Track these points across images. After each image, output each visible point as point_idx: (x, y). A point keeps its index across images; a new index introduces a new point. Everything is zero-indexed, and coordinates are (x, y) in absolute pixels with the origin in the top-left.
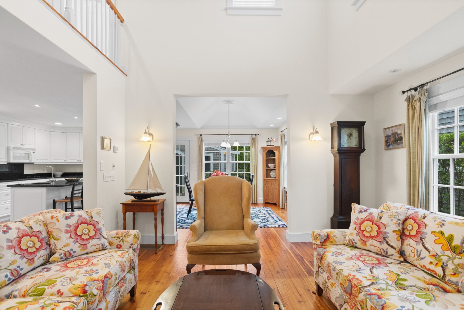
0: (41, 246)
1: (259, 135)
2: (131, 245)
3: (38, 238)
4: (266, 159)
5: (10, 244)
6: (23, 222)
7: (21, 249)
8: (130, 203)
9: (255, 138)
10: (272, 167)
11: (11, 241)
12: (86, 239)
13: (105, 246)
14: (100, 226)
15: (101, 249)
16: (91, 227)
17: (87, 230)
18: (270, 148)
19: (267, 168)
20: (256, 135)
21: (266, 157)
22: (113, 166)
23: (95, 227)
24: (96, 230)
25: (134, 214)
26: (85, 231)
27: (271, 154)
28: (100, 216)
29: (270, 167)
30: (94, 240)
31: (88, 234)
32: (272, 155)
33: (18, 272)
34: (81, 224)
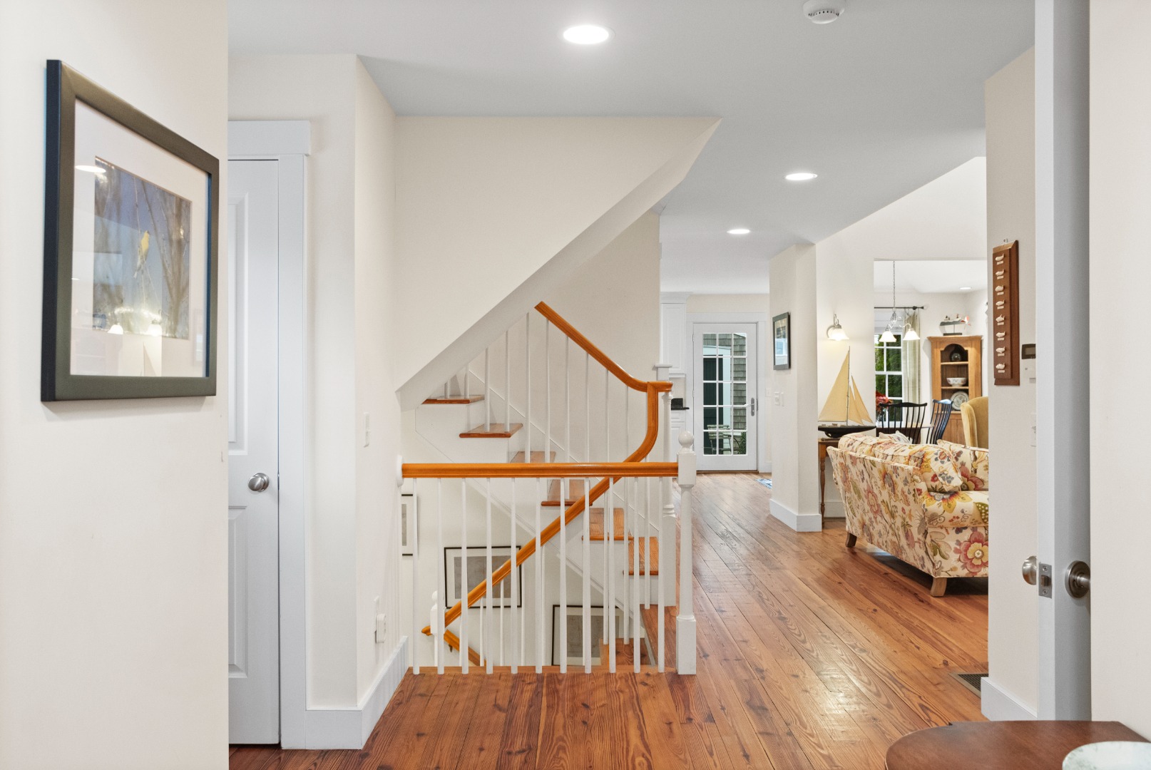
1: (922, 308)
4: (942, 366)
9: (914, 315)
10: (958, 384)
18: (953, 340)
19: (944, 388)
20: (915, 308)
21: (942, 361)
27: (954, 354)
29: (951, 386)
32: (957, 356)
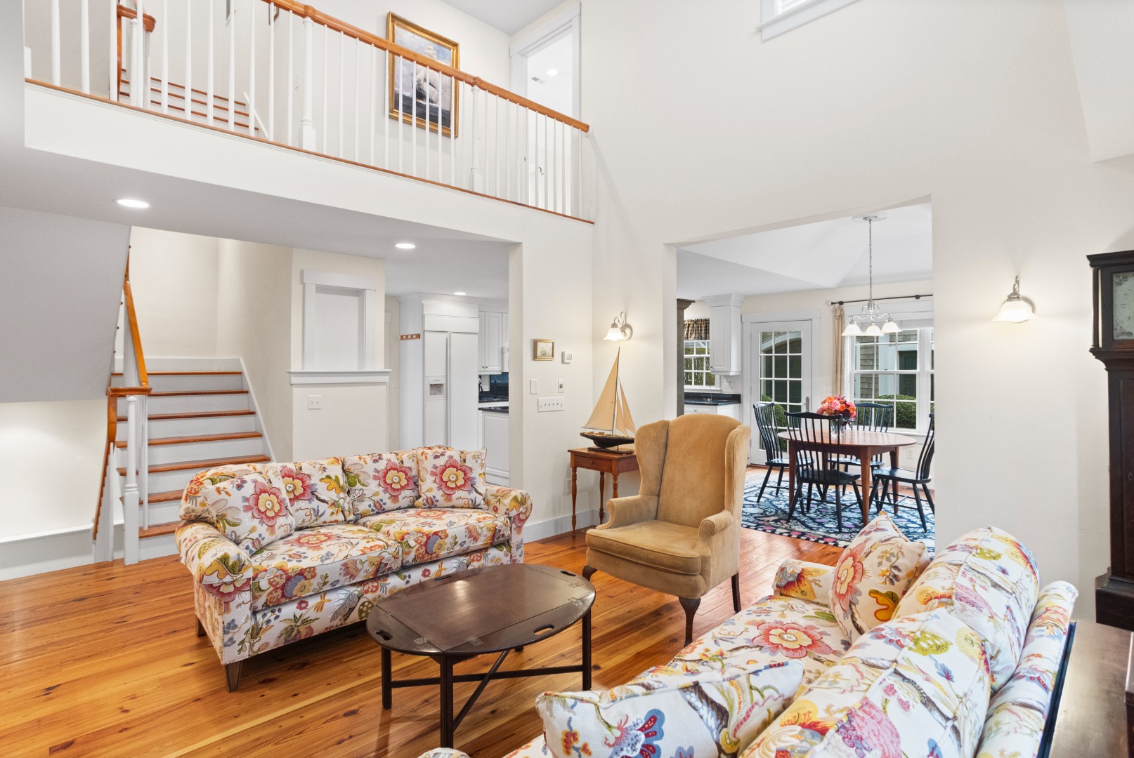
0: (407, 485)
2: (507, 510)
3: (406, 474)
5: (377, 474)
6: (397, 454)
7: (386, 483)
8: (586, 451)
11: (378, 472)
12: (452, 488)
13: (477, 503)
14: (474, 474)
15: (471, 506)
16: (461, 474)
17: (455, 476)
22: (561, 387)
23: (465, 474)
24: (467, 479)
25: (602, 474)
26: (453, 478)
28: (477, 461)
30: (461, 492)
31: (455, 481)
33: (381, 507)
34: (449, 467)
